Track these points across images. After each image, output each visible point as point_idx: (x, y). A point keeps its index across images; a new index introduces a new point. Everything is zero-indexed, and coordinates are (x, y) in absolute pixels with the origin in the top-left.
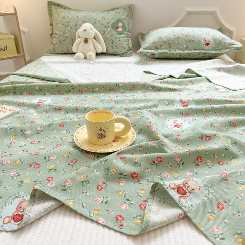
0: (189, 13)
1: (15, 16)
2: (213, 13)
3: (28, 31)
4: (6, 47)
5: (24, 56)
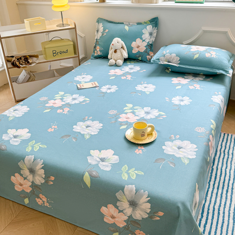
3: (85, 36)
4: (67, 50)
5: (79, 56)
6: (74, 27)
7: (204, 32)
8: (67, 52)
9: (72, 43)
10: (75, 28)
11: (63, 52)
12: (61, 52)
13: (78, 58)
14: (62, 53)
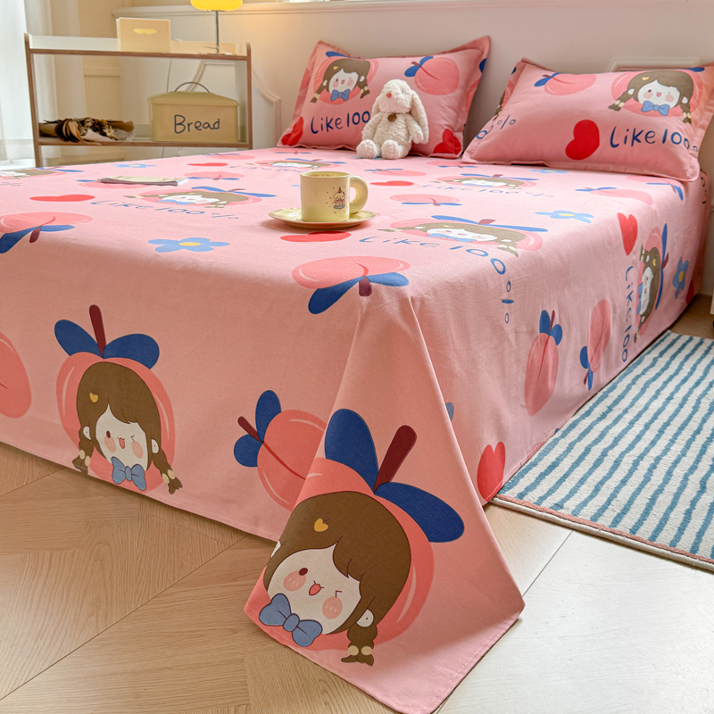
1: (245, 62)
3: (280, 100)
4: (218, 122)
5: (250, 146)
6: (245, 54)
8: (216, 126)
9: (235, 103)
10: (248, 59)
11: (206, 125)
12: (198, 124)
14: (201, 127)
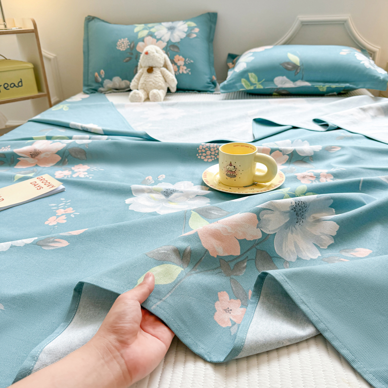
0: (304, 24)
1: (34, 34)
2: (343, 23)
3: (56, 58)
4: (21, 81)
5: (48, 95)
6: (33, 28)
7: (303, 25)
8: (20, 84)
9: (31, 66)
10: (35, 31)
11: (12, 85)
12: (6, 86)
13: (47, 98)
14: (9, 87)
